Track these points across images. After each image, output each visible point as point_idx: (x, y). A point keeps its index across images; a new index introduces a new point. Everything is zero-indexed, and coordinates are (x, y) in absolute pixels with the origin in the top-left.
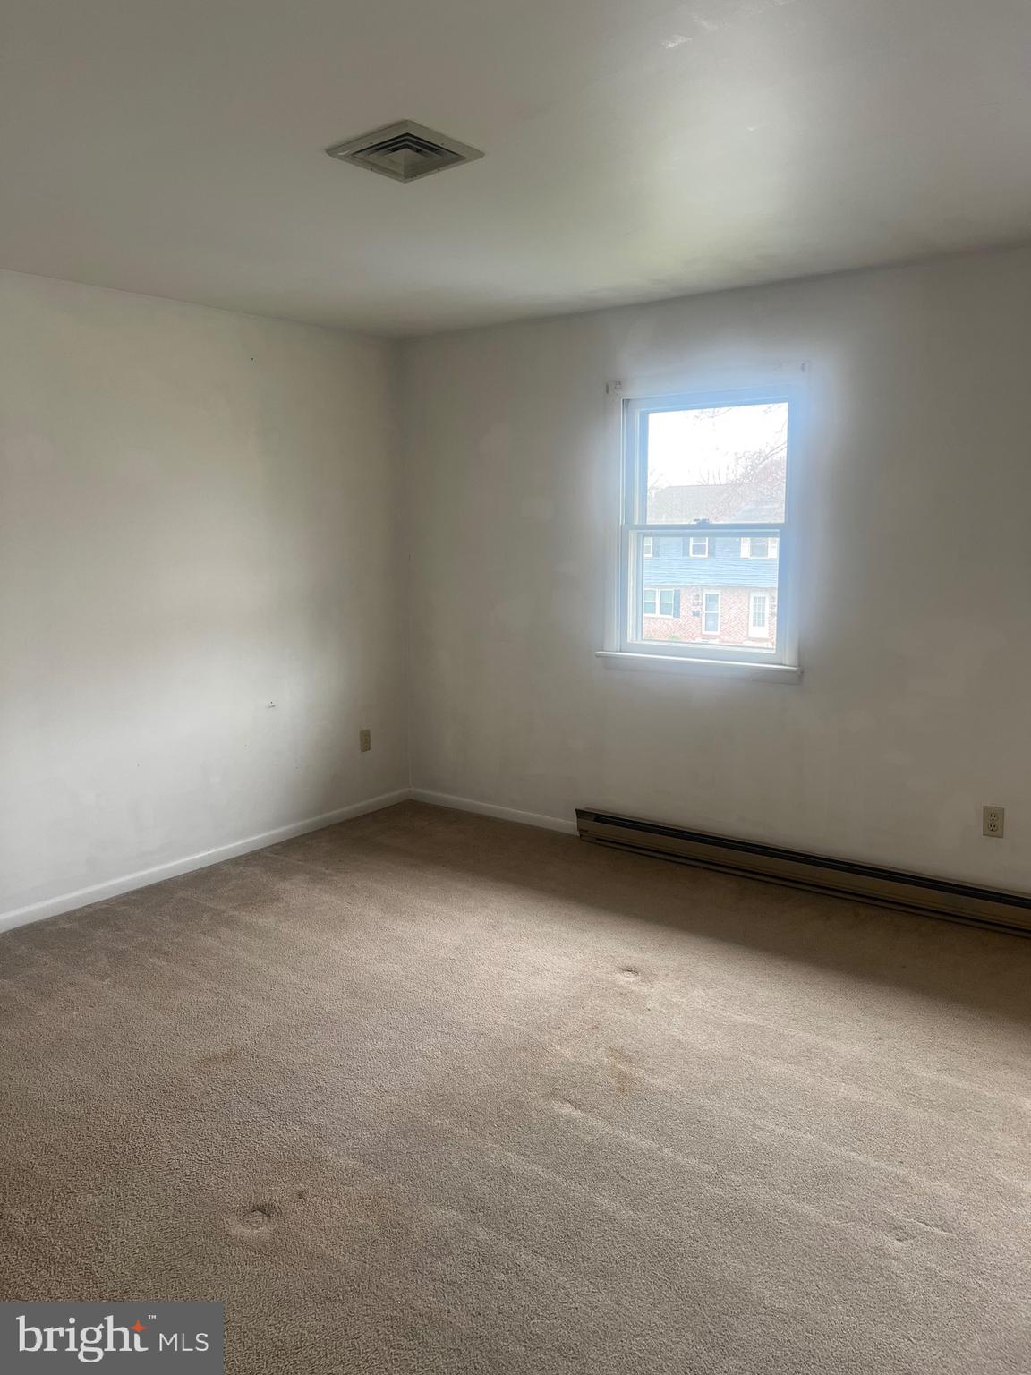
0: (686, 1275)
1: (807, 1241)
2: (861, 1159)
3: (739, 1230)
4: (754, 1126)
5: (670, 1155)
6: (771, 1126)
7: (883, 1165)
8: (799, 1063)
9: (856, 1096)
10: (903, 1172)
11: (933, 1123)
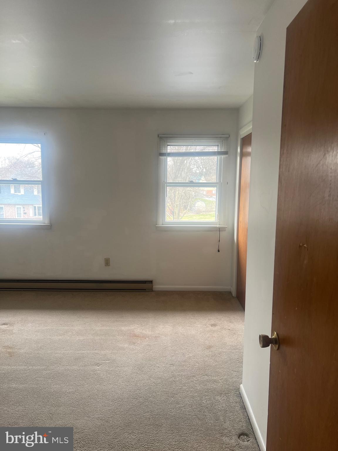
0: (43, 394)
1: (75, 375)
2: (86, 352)
3: (56, 378)
4: (55, 353)
5: (31, 368)
6: (60, 352)
7: (91, 352)
8: (64, 335)
9: (82, 338)
10: (96, 351)
11: (102, 339)
